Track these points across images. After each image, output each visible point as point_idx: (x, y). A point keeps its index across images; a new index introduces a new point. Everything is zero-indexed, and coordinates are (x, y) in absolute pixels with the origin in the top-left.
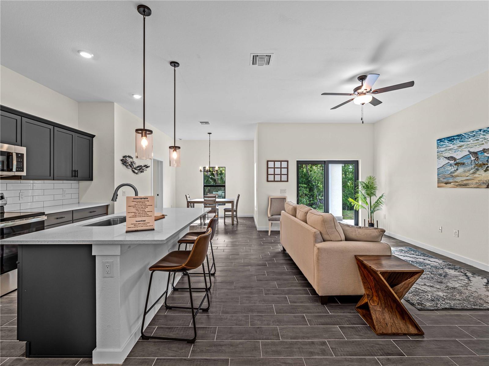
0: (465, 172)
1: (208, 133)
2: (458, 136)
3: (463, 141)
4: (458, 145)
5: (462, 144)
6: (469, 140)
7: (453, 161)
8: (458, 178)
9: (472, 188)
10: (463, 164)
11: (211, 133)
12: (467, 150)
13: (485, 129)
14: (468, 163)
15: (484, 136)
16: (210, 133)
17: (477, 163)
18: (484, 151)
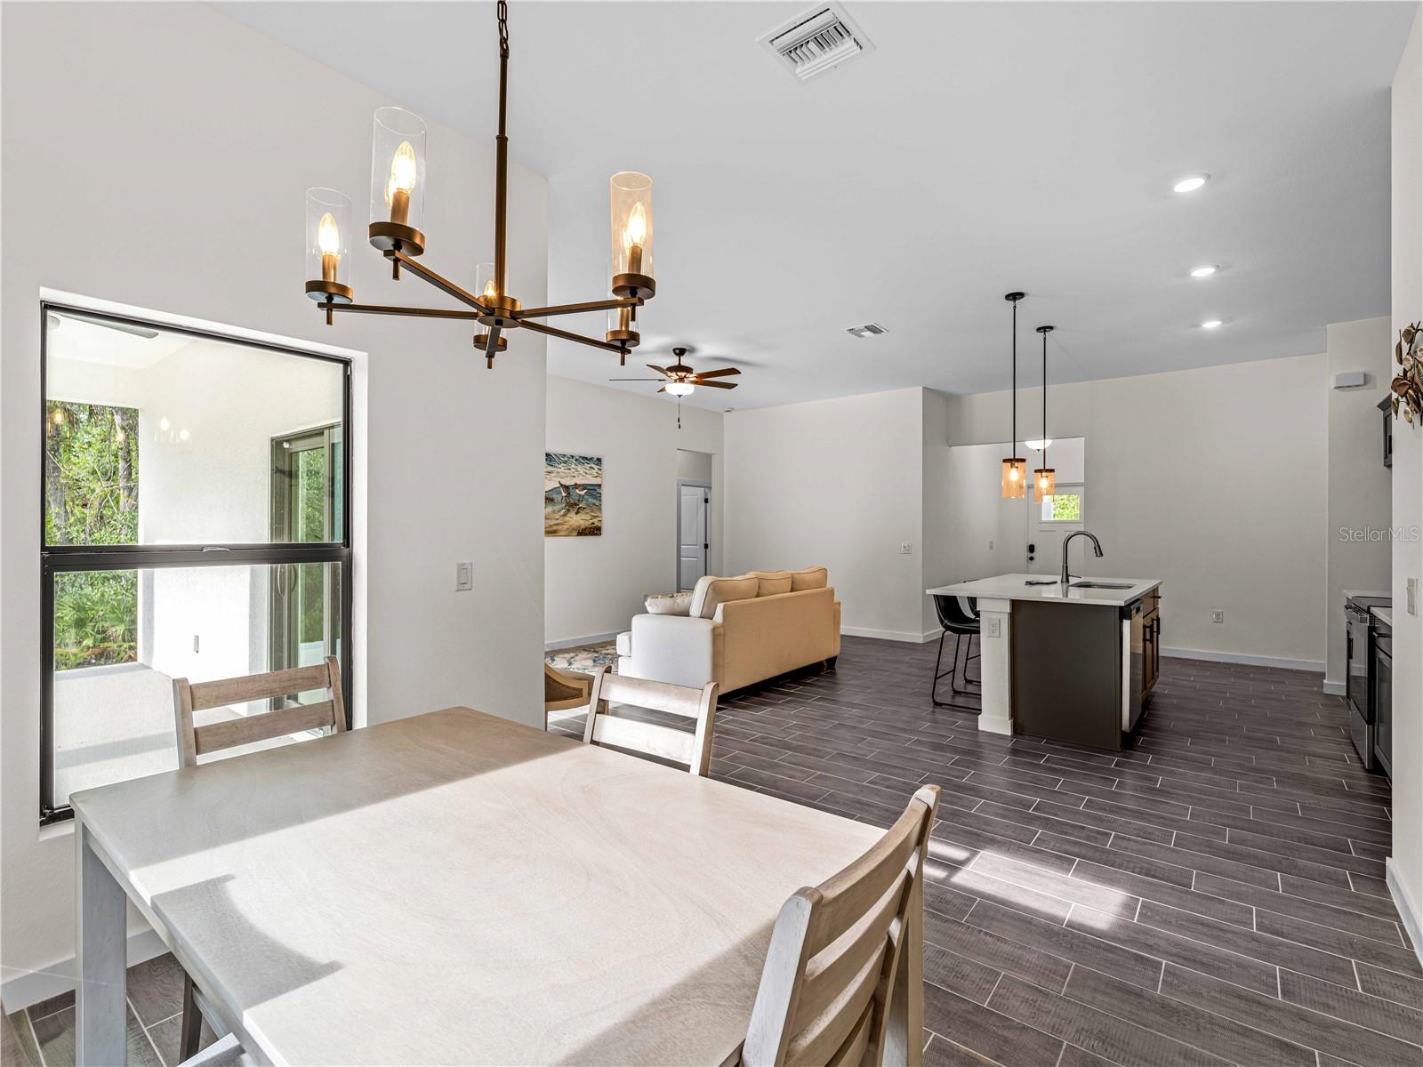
3: (552, 466)
5: (551, 469)
6: (560, 466)
9: (561, 536)
10: (553, 500)
12: (557, 480)
14: (557, 499)
15: (576, 467)
17: (568, 500)
18: (576, 486)
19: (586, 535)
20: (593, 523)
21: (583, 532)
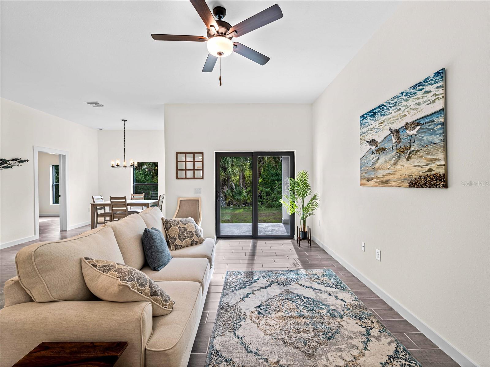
0: (386, 162)
1: (122, 120)
2: (379, 107)
3: (384, 115)
4: (380, 121)
5: (383, 118)
6: (390, 112)
7: (375, 147)
8: (379, 171)
9: (393, 187)
10: (384, 150)
11: (126, 121)
12: (388, 127)
13: (408, 90)
14: (389, 148)
15: (407, 103)
16: (124, 121)
17: (398, 146)
18: (407, 126)
19: (421, 186)
20: (430, 170)
21: (415, 183)
